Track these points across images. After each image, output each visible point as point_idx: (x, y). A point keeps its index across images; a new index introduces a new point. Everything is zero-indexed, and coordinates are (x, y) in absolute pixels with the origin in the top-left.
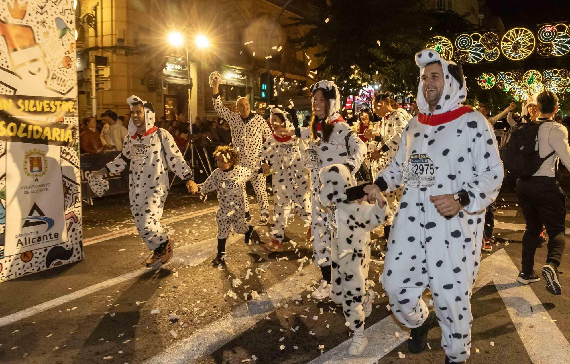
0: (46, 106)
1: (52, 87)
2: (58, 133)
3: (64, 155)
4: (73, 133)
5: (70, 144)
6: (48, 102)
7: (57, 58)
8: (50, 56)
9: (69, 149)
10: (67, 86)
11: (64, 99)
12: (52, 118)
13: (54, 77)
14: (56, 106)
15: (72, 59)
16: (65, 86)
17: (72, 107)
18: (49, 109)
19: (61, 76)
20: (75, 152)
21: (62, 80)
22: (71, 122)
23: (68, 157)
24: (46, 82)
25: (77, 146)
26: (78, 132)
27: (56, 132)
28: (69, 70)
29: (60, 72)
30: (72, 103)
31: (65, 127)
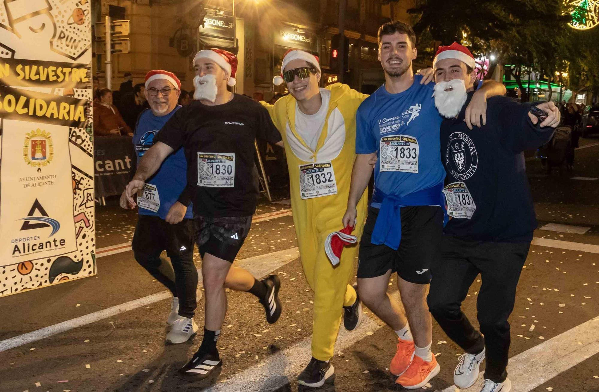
0: (51, 74)
1: (59, 49)
2: (67, 110)
3: (74, 139)
4: (85, 110)
5: (81, 125)
6: (54, 68)
7: (65, 11)
8: (58, 8)
9: (80, 131)
10: (78, 49)
11: (74, 65)
12: (59, 90)
13: (62, 35)
14: (64, 74)
15: (86, 13)
16: (76, 48)
17: (85, 76)
18: (55, 78)
19: (71, 35)
20: (88, 135)
21: (73, 40)
22: (83, 95)
23: (79, 141)
24: (51, 43)
25: (91, 127)
26: (91, 109)
27: (65, 108)
28: (81, 27)
29: (69, 29)
30: (85, 70)
31: (76, 102)
